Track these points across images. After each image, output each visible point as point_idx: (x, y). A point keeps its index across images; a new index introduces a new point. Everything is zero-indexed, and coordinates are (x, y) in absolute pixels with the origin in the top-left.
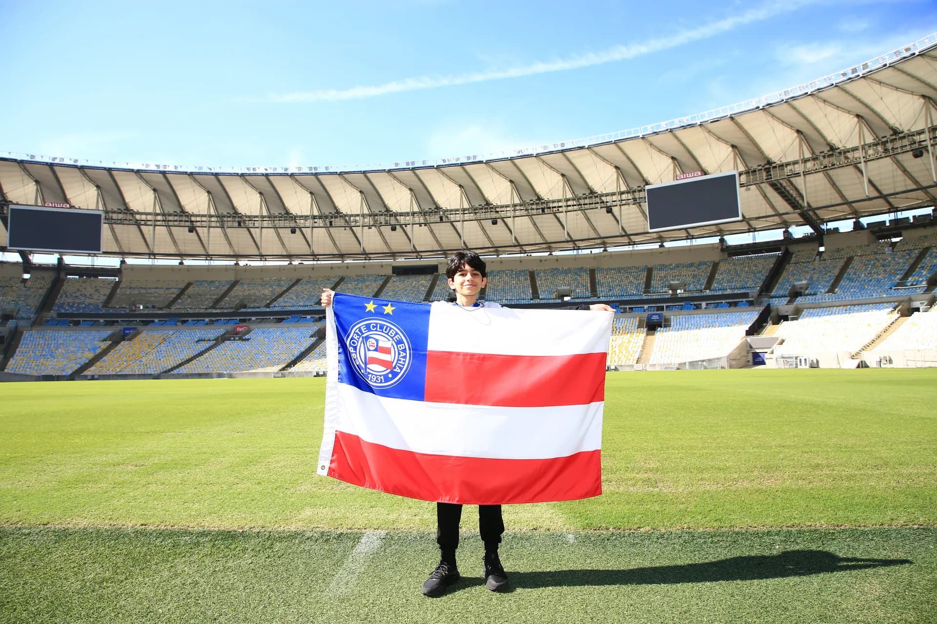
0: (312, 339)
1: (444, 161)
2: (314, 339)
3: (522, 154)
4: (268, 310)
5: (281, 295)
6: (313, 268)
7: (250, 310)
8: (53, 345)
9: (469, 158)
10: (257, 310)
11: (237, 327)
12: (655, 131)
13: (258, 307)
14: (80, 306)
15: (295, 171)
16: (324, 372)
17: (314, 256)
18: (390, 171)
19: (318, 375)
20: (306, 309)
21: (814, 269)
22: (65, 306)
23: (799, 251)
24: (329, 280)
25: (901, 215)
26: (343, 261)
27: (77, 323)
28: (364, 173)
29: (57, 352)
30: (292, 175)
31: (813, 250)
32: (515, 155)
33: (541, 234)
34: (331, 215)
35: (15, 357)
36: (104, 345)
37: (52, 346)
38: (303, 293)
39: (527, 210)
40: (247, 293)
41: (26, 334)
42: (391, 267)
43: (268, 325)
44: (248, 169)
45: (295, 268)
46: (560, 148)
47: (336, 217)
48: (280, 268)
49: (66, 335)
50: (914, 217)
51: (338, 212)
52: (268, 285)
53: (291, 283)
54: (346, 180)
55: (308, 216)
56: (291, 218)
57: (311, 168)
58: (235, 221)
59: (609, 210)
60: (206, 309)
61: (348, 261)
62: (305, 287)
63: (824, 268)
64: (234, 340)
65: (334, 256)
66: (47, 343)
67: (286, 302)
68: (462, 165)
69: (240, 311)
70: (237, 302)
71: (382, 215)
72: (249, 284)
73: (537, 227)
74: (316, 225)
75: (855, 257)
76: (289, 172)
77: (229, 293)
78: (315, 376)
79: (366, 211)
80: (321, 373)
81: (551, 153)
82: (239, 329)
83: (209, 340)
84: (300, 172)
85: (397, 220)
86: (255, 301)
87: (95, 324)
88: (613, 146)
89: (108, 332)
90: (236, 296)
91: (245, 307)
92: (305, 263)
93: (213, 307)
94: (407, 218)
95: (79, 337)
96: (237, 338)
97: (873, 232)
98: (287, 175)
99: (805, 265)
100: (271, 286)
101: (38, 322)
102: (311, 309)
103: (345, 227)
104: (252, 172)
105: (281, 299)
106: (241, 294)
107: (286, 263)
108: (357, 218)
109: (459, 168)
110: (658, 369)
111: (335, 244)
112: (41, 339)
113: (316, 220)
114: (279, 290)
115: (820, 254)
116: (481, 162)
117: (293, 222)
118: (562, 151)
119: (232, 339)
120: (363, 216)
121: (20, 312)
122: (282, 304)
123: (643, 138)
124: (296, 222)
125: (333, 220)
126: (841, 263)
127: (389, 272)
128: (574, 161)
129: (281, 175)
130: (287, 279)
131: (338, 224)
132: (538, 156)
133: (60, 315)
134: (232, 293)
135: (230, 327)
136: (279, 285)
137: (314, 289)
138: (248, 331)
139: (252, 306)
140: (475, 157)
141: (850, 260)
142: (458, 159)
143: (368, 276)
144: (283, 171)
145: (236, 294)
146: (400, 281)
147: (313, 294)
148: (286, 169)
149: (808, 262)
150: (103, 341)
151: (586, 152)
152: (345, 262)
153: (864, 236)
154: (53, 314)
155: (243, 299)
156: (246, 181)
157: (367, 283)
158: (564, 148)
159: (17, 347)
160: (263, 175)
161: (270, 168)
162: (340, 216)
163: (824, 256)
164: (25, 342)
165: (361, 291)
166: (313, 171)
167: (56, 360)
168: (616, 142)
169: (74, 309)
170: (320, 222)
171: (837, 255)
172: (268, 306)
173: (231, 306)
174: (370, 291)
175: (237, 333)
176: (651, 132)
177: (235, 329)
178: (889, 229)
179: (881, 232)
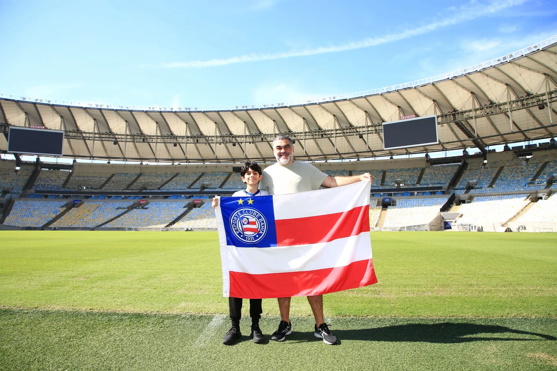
0: (185, 209)
1: (265, 106)
2: (186, 209)
3: (311, 103)
4: (159, 191)
5: (167, 183)
6: (186, 167)
7: (148, 191)
8: (32, 209)
9: (279, 104)
10: (153, 191)
11: (141, 201)
12: (389, 91)
13: (154, 189)
14: (49, 186)
15: (177, 110)
16: (191, 228)
17: (187, 160)
18: (233, 111)
19: (187, 230)
20: (181, 191)
21: (481, 173)
22: (40, 186)
23: (472, 163)
24: (195, 174)
25: (532, 143)
26: (204, 163)
27: (46, 197)
28: (218, 112)
29: (34, 213)
30: (175, 112)
31: (480, 162)
32: (306, 103)
33: (321, 150)
34: (198, 136)
35: (10, 216)
36: (62, 210)
38: (180, 181)
39: (312, 135)
40: (147, 181)
41: (16, 202)
42: (232, 167)
43: (158, 200)
44: (150, 108)
45: (176, 167)
46: (333, 100)
47: (200, 137)
48: (167, 167)
49: (40, 203)
50: (539, 144)
51: (202, 134)
52: (159, 177)
53: (173, 176)
54: (207, 116)
55: (184, 137)
56: (174, 138)
57: (186, 109)
58: (141, 138)
59: (361, 136)
60: (123, 190)
61: (207, 163)
62: (181, 178)
63: (487, 173)
64: (139, 208)
65: (199, 160)
66: (28, 208)
67: (170, 187)
68: (275, 108)
69: (143, 191)
70: (141, 186)
71: (227, 137)
72: (148, 175)
73: (319, 145)
74: (188, 142)
75: (505, 167)
76: (174, 110)
77: (136, 181)
78: (186, 231)
79: (218, 134)
80: (189, 229)
81: (327, 102)
82: (142, 202)
83: (124, 208)
84: (180, 110)
85: (236, 139)
86: (151, 185)
87: (57, 197)
88: (364, 99)
89: (65, 202)
90: (140, 182)
91: (146, 189)
92: (182, 164)
93: (127, 189)
94: (242, 139)
95: (48, 205)
96: (141, 207)
97: (515, 152)
98: (172, 112)
99: (476, 171)
100: (161, 177)
101: (23, 196)
102: (185, 191)
103: (205, 143)
104: (152, 110)
105: (167, 185)
106: (144, 181)
107: (171, 164)
108: (213, 138)
109: (273, 110)
110: (388, 230)
111: (199, 153)
112: (25, 206)
113: (189, 139)
114: (166, 180)
115: (484, 164)
116: (286, 107)
117: (175, 140)
118: (334, 102)
119: (138, 207)
120: (217, 137)
121: (13, 189)
122: (167, 188)
123: (381, 95)
124: (177, 140)
125: (199, 139)
126: (496, 170)
127: (231, 170)
128: (341, 108)
129: (169, 112)
130: (171, 173)
131: (201, 142)
132: (319, 104)
133: (37, 192)
134: (138, 181)
135: (136, 201)
136: (166, 177)
137: (186, 179)
138: (147, 204)
139: (150, 188)
140: (283, 104)
141: (502, 168)
142: (273, 105)
143: (218, 172)
144: (170, 110)
145: (140, 181)
146: (237, 176)
147: (186, 182)
148: (172, 109)
149: (477, 169)
150: (62, 207)
151: (348, 102)
152: (205, 164)
153: (510, 155)
154: (33, 190)
155: (144, 185)
156: (149, 115)
157: (218, 176)
158: (335, 100)
159: (11, 210)
160: (158, 112)
161: (163, 108)
162: (203, 137)
163: (487, 166)
164: (16, 207)
165: (215, 181)
166: (188, 110)
167: (33, 218)
168: (365, 97)
169: (45, 188)
170: (191, 140)
171: (494, 165)
172: (159, 189)
173: (138, 188)
174: (220, 181)
175: (141, 204)
176: (386, 91)
177: (139, 202)
178: (525, 150)
179: (520, 152)
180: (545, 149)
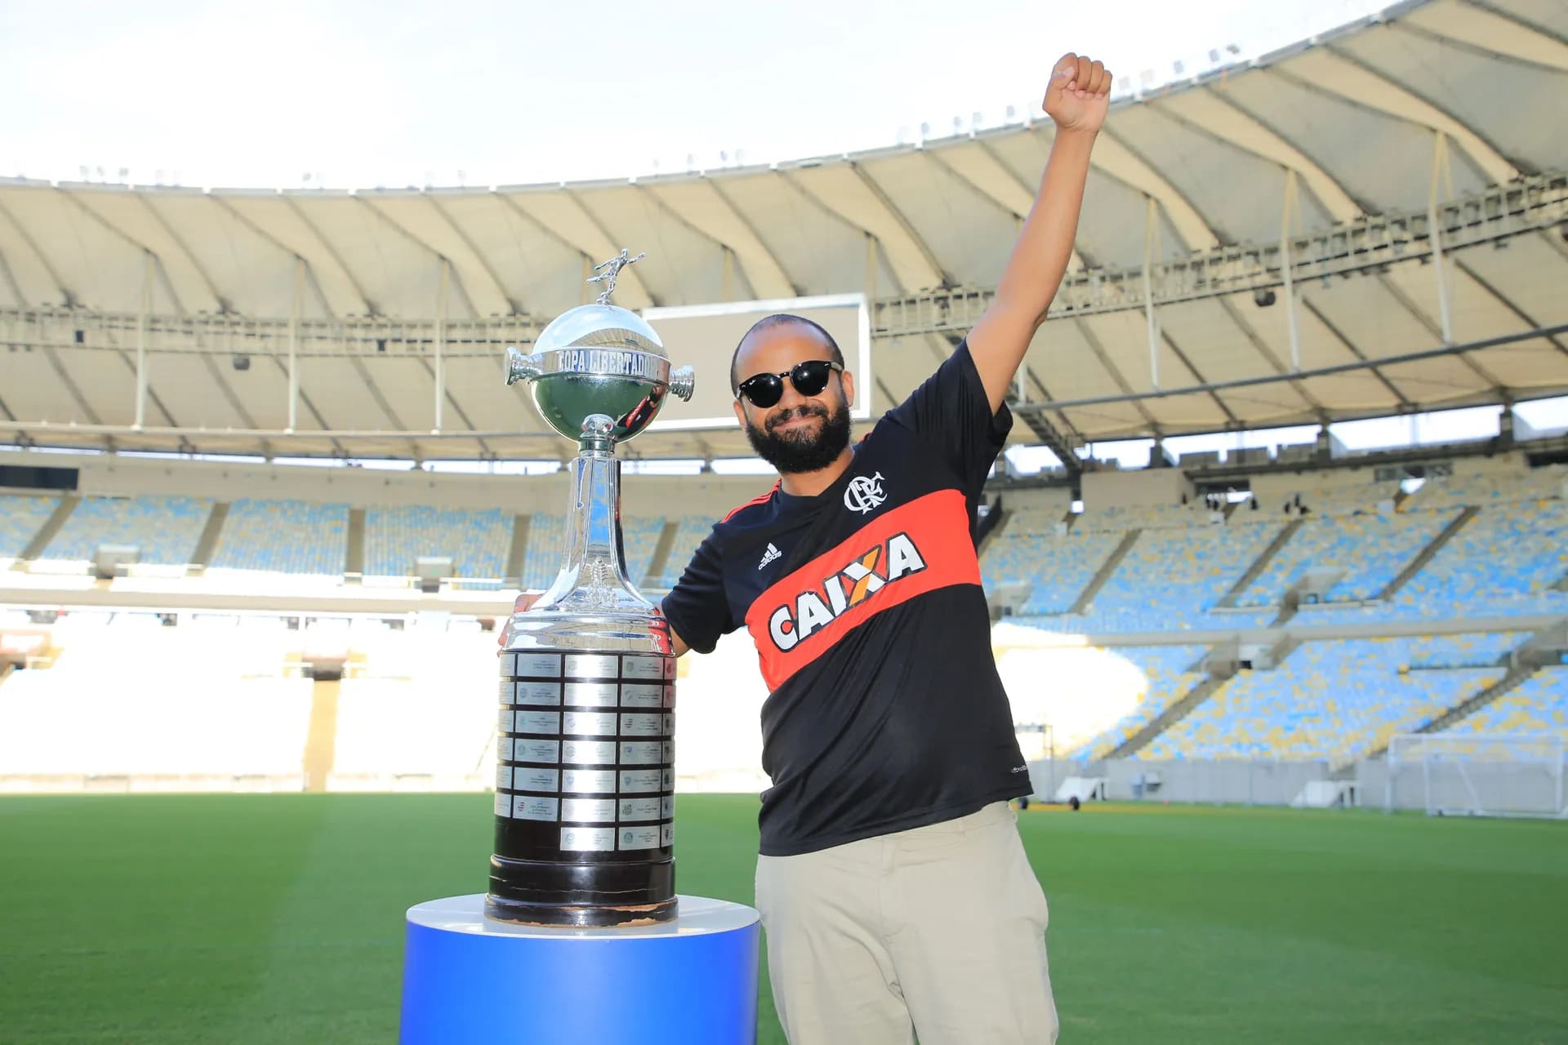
21: (1052, 554)
23: (1026, 508)
25: (1250, 440)
31: (1057, 506)
39: (337, 339)
50: (1279, 447)
63: (1074, 553)
73: (376, 390)
75: (1145, 533)
97: (1189, 476)
99: (1034, 542)
115: (1071, 517)
126: (1114, 542)
141: (1131, 538)
149: (1042, 536)
153: (1171, 483)
163: (1079, 524)
171: (1106, 523)
178: (1225, 472)
179: (1208, 476)
180: (1298, 468)
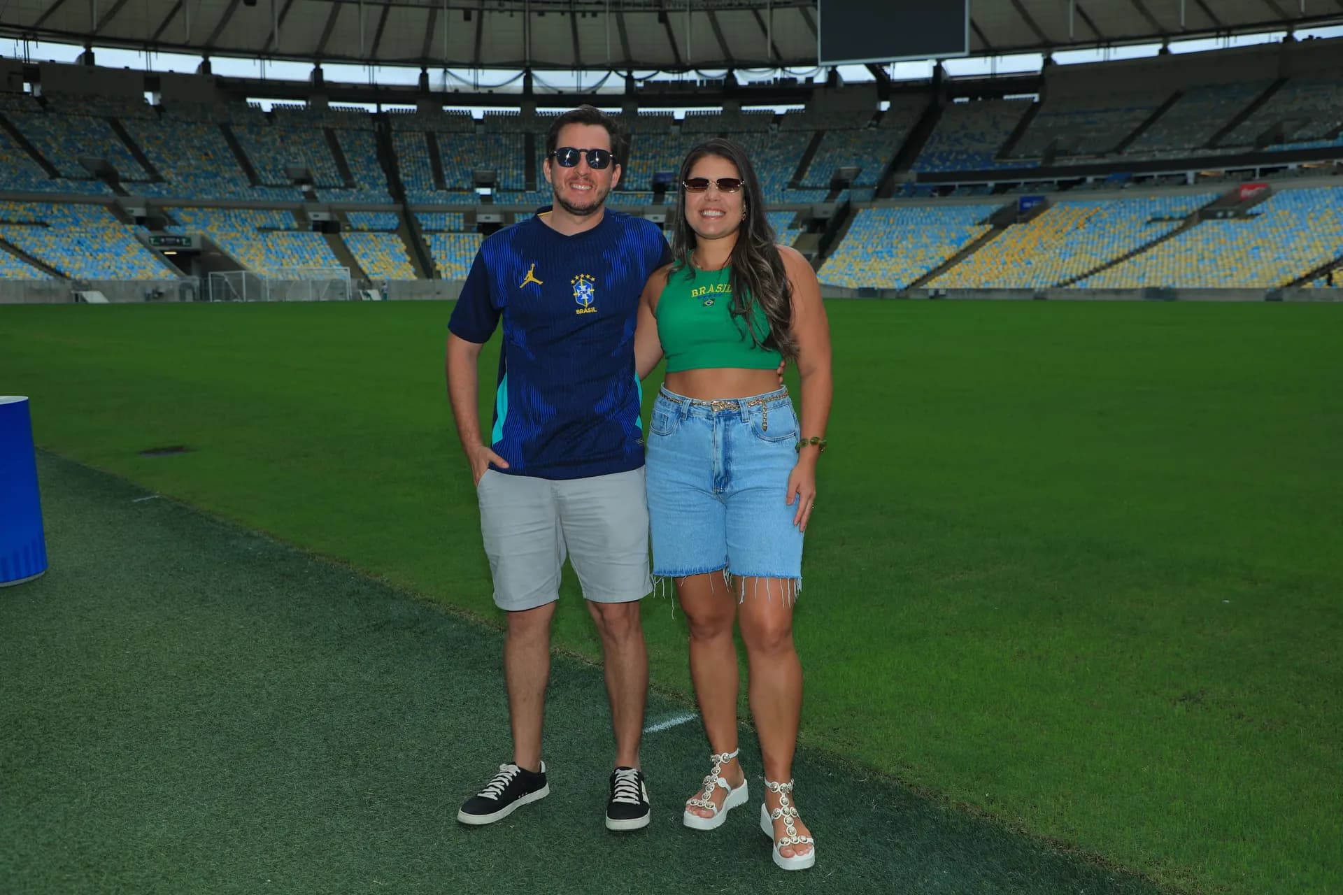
4: (1330, 144)
7: (1287, 147)
8: (897, 233)
10: (1306, 145)
11: (1243, 187)
13: (1310, 140)
14: (960, 157)
22: (934, 159)
27: (945, 191)
29: (899, 246)
35: (835, 255)
36: (977, 232)
37: (895, 236)
40: (1295, 107)
41: (862, 214)
43: (1314, 181)
49: (922, 214)
60: (1194, 149)
64: (1224, 217)
66: (888, 230)
69: (1266, 149)
70: (1263, 131)
77: (1258, 108)
82: (1246, 192)
83: (1171, 219)
87: (976, 190)
89: (995, 205)
90: (1270, 115)
91: (1279, 140)
93: (1211, 145)
95: (943, 219)
96: (1230, 214)
101: (884, 191)
106: (1281, 111)
112: (882, 223)
119: (1221, 214)
121: (861, 175)
133: (922, 177)
135: (1224, 189)
138: (1263, 198)
150: (980, 224)
154: (911, 175)
155: (1280, 124)
159: (842, 237)
164: (856, 229)
167: (893, 260)
169: (948, 164)
172: (1334, 134)
173: (1250, 139)
175: (1237, 201)
177: (1238, 191)
